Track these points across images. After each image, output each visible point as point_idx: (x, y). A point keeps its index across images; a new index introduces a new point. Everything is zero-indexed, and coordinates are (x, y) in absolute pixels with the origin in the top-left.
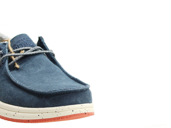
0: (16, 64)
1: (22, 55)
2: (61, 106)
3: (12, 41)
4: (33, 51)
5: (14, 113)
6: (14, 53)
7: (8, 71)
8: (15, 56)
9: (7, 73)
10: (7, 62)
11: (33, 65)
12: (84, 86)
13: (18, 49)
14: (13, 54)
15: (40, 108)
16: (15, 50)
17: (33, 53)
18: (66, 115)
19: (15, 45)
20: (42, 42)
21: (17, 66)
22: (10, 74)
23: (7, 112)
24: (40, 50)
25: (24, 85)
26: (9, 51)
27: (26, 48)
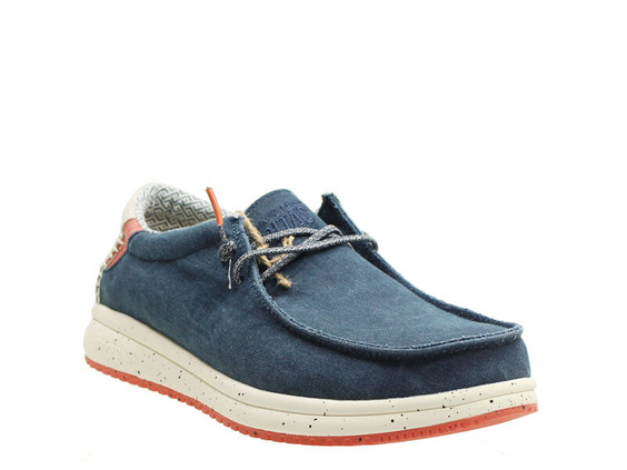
0: (279, 276)
1: (288, 252)
2: (456, 389)
3: (251, 211)
4: (322, 239)
5: (309, 420)
6: (267, 245)
7: (268, 298)
8: (270, 256)
9: (265, 302)
10: (255, 271)
11: (331, 279)
12: (506, 330)
13: (276, 235)
14: (264, 248)
15: (392, 400)
16: (269, 237)
17: (322, 244)
18: (473, 415)
19: (264, 223)
20: (336, 209)
21: (285, 281)
22: (276, 305)
23: (283, 417)
24: (335, 235)
25: (330, 336)
26: (252, 239)
27: (299, 230)
